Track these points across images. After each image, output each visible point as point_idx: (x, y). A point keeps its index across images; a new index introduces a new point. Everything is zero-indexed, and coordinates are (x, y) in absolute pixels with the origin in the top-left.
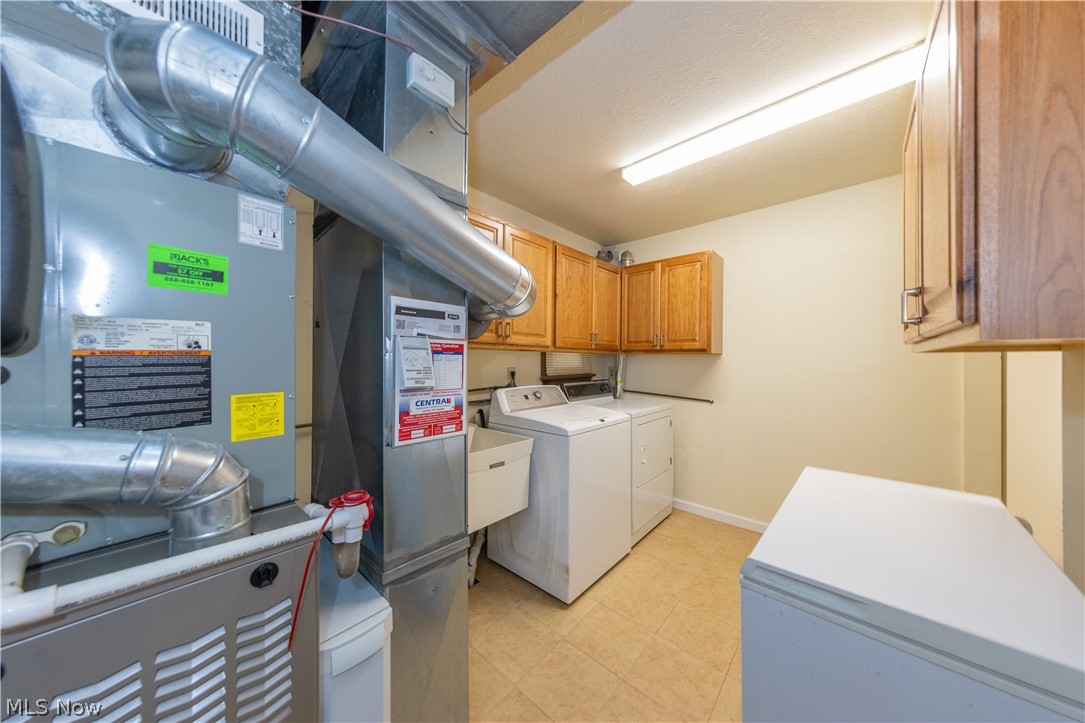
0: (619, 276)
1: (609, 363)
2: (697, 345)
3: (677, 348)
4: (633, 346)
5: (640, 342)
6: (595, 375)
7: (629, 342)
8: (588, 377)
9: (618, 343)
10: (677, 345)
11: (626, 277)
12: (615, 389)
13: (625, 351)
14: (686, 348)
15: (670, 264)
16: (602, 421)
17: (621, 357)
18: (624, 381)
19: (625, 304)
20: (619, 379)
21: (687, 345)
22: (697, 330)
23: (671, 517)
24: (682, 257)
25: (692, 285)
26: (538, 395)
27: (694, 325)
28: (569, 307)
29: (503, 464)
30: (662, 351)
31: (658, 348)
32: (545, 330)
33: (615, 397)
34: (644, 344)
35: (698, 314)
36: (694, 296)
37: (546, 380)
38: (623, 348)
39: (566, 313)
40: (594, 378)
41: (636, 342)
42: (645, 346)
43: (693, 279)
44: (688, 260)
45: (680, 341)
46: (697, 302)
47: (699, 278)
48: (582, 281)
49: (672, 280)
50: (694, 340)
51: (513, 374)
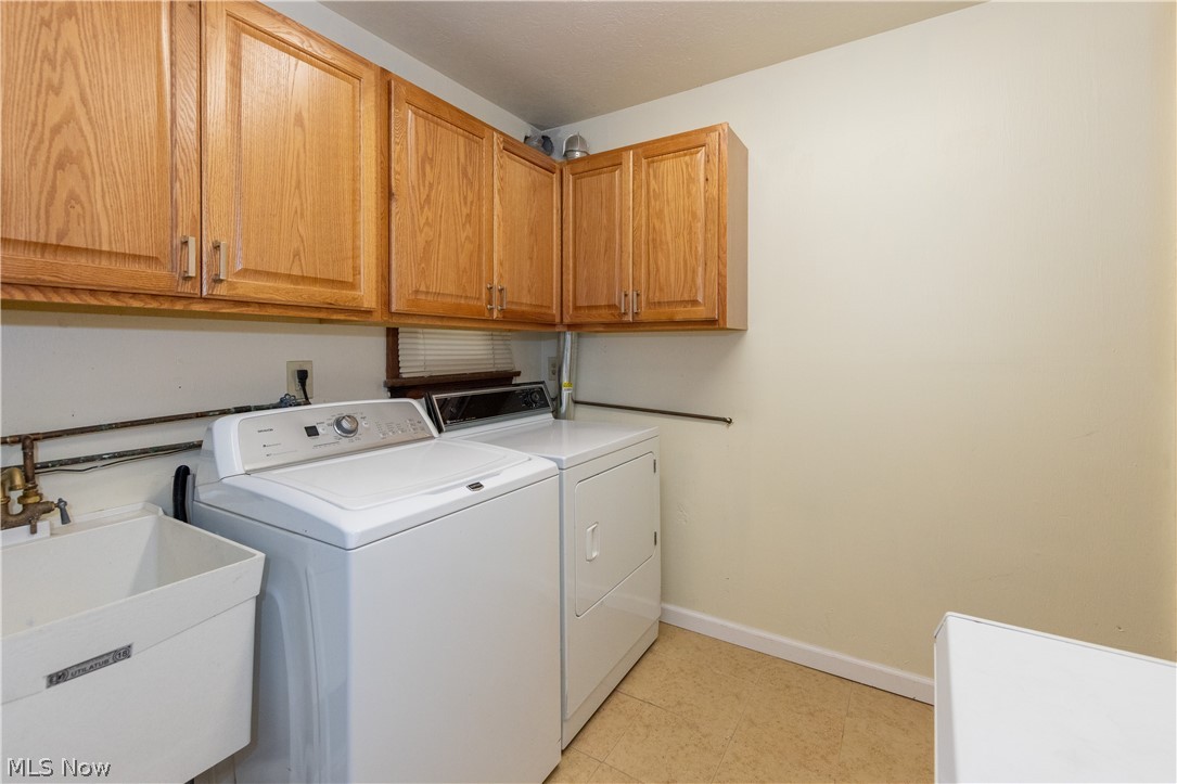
0: (556, 177)
1: (546, 349)
2: (701, 312)
3: (664, 318)
4: (584, 317)
5: (596, 307)
6: (518, 374)
7: (576, 308)
8: (505, 378)
9: (555, 310)
10: (664, 313)
11: (569, 179)
12: (558, 399)
13: (571, 327)
14: (679, 318)
15: (652, 152)
16: (476, 486)
17: (568, 337)
18: (573, 383)
19: (569, 233)
20: (565, 380)
21: (682, 313)
22: (699, 281)
23: (656, 648)
24: (673, 137)
25: (689, 193)
26: (345, 424)
27: (694, 272)
28: (427, 223)
29: (124, 653)
30: (636, 326)
31: (630, 318)
32: (356, 271)
33: (557, 415)
34: (604, 312)
35: (700, 249)
36: (694, 215)
37: (399, 387)
38: (567, 320)
39: (421, 240)
40: (516, 380)
41: (590, 307)
42: (605, 315)
43: (691, 180)
44: (685, 144)
45: (669, 303)
46: (699, 225)
47: (702, 179)
48: (465, 174)
49: (653, 182)
50: (694, 302)
51: (303, 376)
